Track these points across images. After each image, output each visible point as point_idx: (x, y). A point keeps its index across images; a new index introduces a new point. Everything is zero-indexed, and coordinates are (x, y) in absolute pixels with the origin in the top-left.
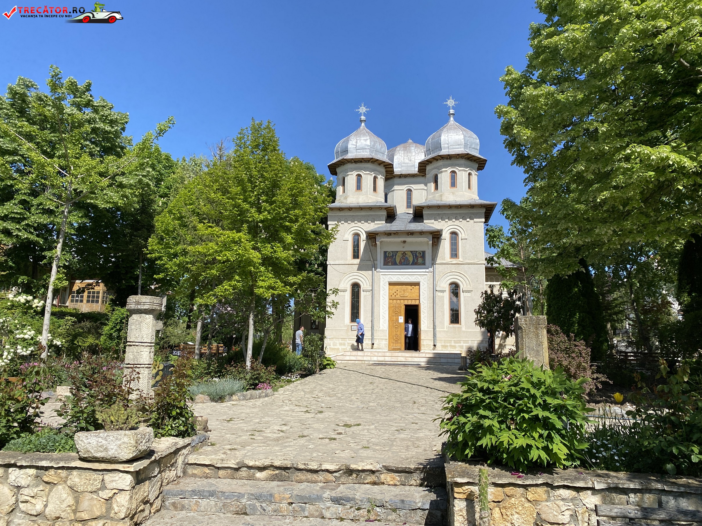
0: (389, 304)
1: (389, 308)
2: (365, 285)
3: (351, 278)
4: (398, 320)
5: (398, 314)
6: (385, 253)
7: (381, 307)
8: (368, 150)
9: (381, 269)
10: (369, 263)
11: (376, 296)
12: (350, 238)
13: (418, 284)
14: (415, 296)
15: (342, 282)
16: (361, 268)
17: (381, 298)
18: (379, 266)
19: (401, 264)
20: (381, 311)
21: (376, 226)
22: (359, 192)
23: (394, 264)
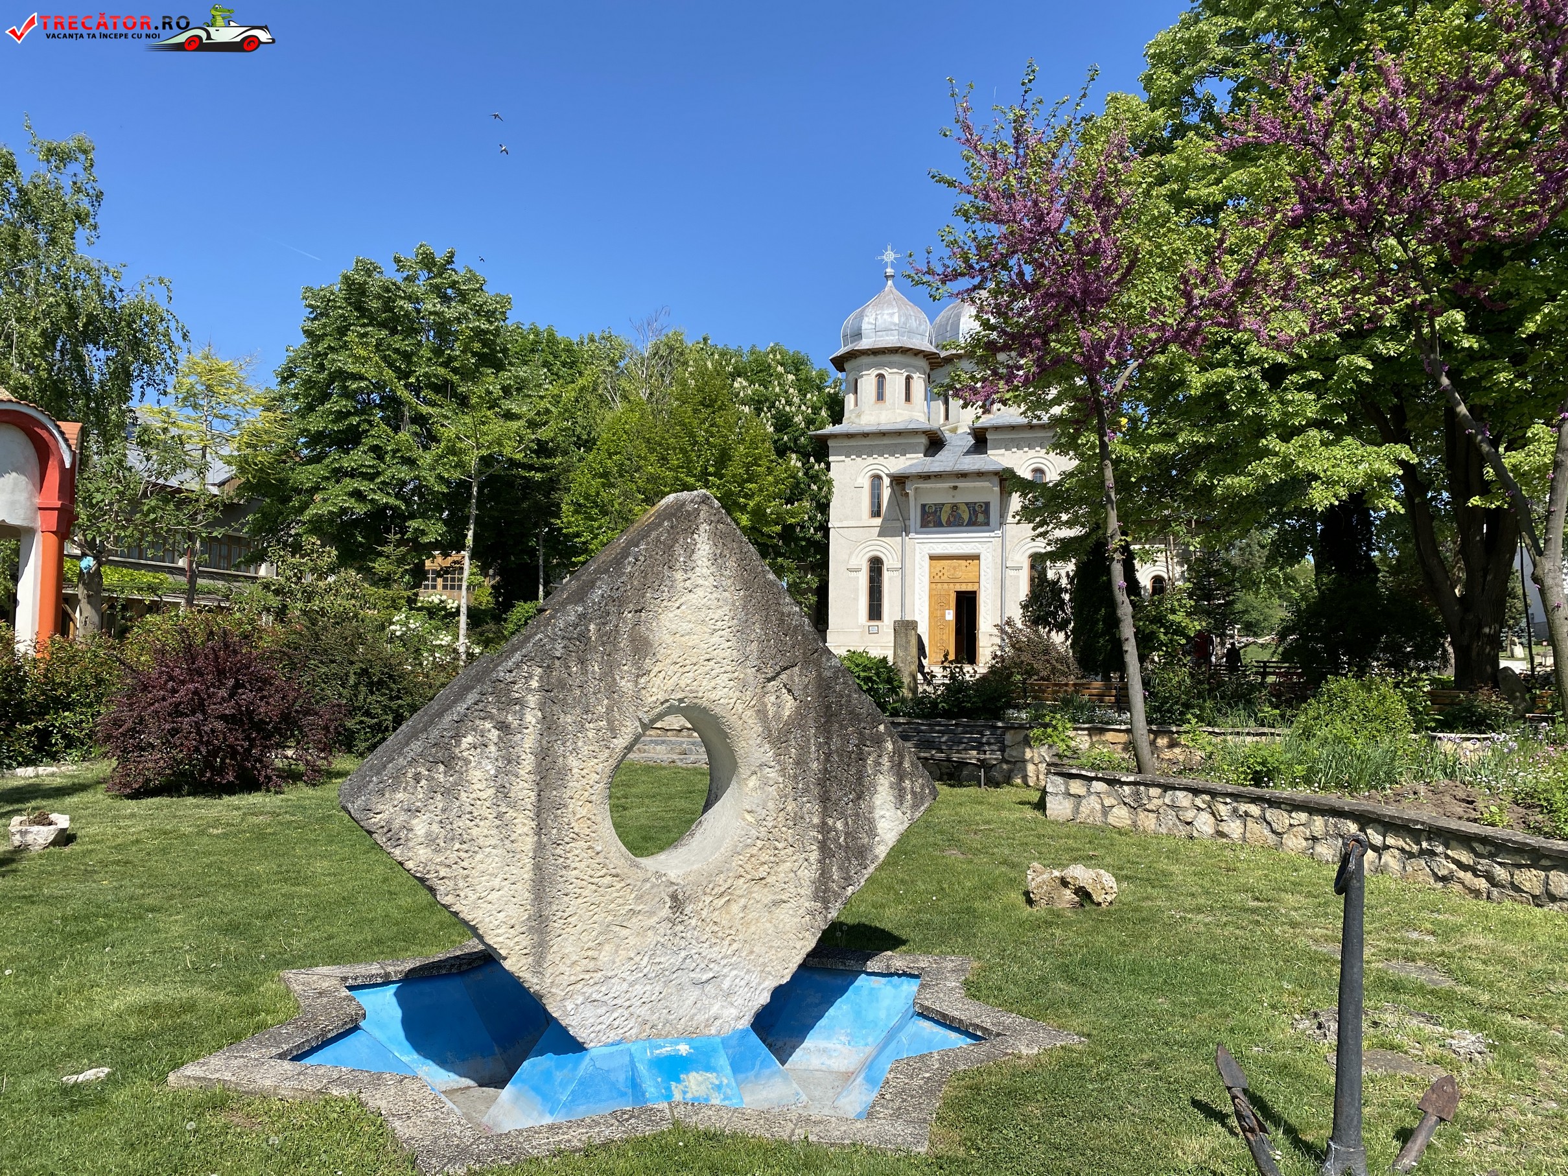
0: (931, 590)
1: (931, 597)
2: (890, 562)
3: (868, 549)
4: (943, 616)
5: (944, 607)
6: (923, 506)
7: (917, 596)
8: (896, 332)
9: (917, 533)
10: (898, 524)
11: (908, 579)
12: (866, 483)
13: (976, 557)
14: (972, 576)
15: (854, 556)
16: (884, 532)
17: (917, 581)
18: (912, 528)
19: (950, 524)
20: (917, 602)
21: (909, 463)
22: (880, 404)
23: (939, 524)
